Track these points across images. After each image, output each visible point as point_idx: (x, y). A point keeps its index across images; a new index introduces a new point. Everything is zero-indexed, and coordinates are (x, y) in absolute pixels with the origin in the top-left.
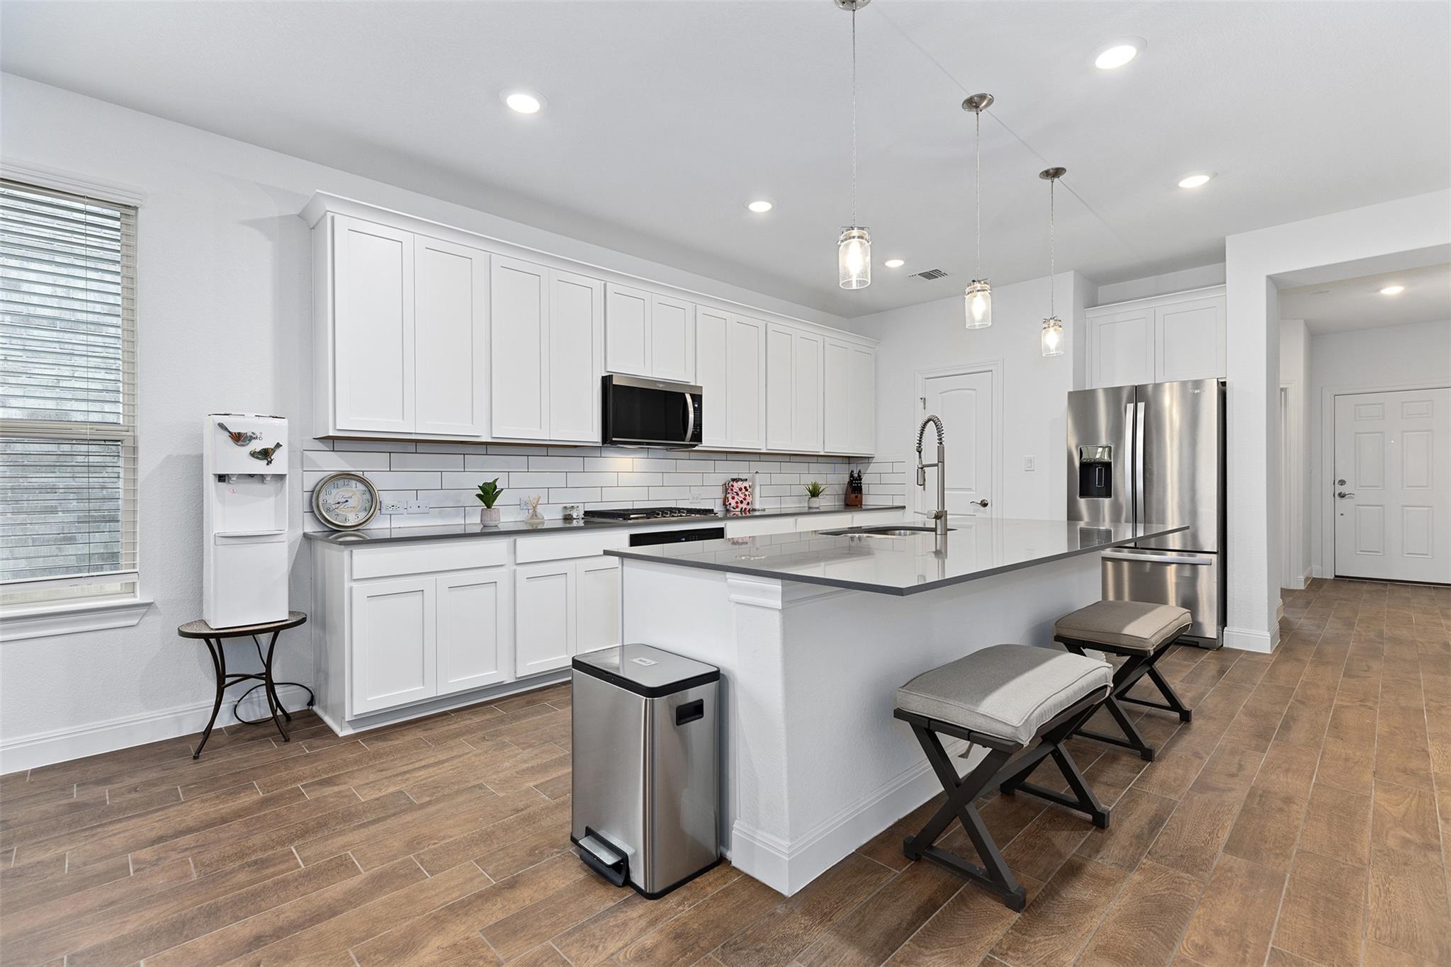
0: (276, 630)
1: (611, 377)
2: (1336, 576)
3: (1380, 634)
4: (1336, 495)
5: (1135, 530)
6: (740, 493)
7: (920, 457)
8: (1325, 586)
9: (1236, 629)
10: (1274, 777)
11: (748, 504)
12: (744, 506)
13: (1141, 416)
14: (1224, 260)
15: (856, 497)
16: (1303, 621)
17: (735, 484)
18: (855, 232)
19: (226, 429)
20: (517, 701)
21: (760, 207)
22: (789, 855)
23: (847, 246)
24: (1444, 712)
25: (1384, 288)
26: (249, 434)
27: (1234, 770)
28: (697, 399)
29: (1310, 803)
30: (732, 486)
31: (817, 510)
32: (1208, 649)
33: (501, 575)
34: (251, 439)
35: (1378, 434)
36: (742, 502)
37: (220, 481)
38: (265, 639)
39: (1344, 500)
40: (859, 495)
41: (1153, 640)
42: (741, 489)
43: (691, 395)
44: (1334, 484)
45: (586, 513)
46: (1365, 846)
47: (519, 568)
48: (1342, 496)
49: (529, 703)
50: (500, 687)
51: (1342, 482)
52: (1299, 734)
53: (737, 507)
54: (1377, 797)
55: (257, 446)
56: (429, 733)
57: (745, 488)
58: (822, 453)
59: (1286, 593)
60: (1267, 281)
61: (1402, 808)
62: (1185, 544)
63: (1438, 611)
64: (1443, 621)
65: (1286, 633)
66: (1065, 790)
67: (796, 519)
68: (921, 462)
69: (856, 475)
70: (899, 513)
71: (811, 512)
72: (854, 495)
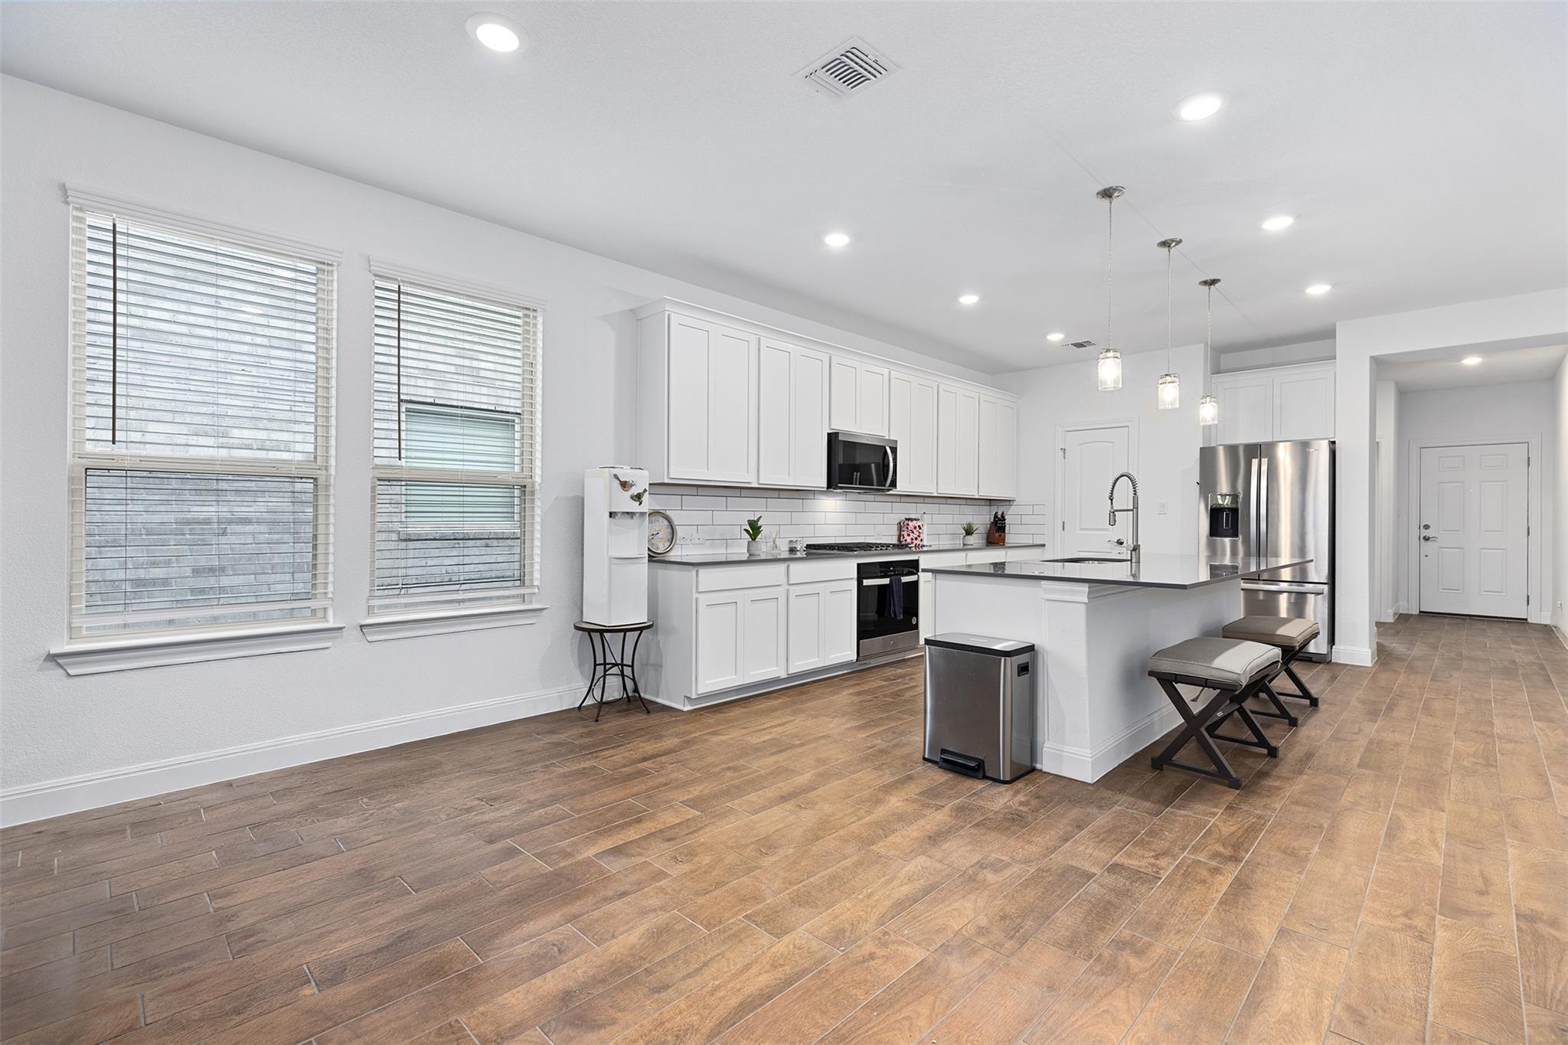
0: (641, 629)
1: (837, 434)
2: (1421, 612)
3: (1460, 654)
4: (1421, 538)
5: (1259, 565)
6: (914, 531)
7: (1112, 504)
8: (1411, 620)
9: (1342, 647)
10: (1385, 734)
11: (922, 540)
12: (918, 542)
13: (1264, 468)
14: (1335, 337)
15: (1000, 536)
16: (1396, 646)
17: (910, 523)
18: (1111, 354)
19: (618, 479)
20: (790, 692)
21: (969, 300)
22: (1092, 758)
23: (1104, 362)
24: (1507, 702)
25: (1465, 358)
26: (631, 482)
27: (1356, 730)
28: (894, 450)
29: (1411, 746)
30: (908, 525)
31: (971, 547)
32: (1320, 663)
33: (779, 592)
34: (632, 486)
35: (1458, 484)
36: (916, 539)
37: (611, 516)
38: (632, 637)
39: (1428, 543)
40: (1002, 534)
41: (1298, 638)
42: (915, 528)
43: (890, 447)
44: (1420, 528)
45: (808, 546)
46: (1449, 764)
47: (791, 588)
48: (1426, 539)
49: (802, 693)
50: (777, 681)
51: (1427, 527)
52: (1400, 712)
53: (912, 543)
54: (1457, 744)
55: (635, 491)
56: (747, 710)
57: (919, 526)
58: (977, 497)
59: (1379, 624)
60: (1371, 361)
61: (1474, 749)
62: (1293, 576)
63: (1509, 639)
64: (1512, 646)
65: (1382, 653)
66: (1248, 735)
67: (967, 554)
68: (1112, 508)
69: (999, 516)
70: (1039, 551)
71: (965, 548)
72: (997, 535)
